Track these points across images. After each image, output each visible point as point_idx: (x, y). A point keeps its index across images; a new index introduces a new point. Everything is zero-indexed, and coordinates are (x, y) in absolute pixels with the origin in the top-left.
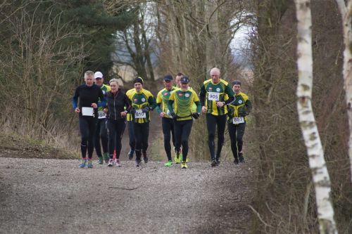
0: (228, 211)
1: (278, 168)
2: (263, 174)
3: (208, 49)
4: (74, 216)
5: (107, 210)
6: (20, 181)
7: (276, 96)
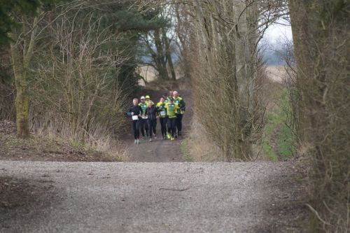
0: (282, 210)
1: (334, 166)
2: (320, 173)
4: (131, 218)
5: (162, 212)
6: (72, 185)
7: (332, 97)
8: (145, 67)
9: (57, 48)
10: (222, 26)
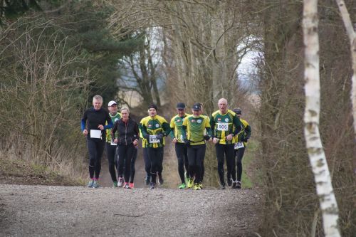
1: (285, 194)
2: (270, 201)
3: (215, 74)
6: (24, 208)
7: (283, 122)
8: (130, 92)
9: (21, 68)
10: (199, 51)
